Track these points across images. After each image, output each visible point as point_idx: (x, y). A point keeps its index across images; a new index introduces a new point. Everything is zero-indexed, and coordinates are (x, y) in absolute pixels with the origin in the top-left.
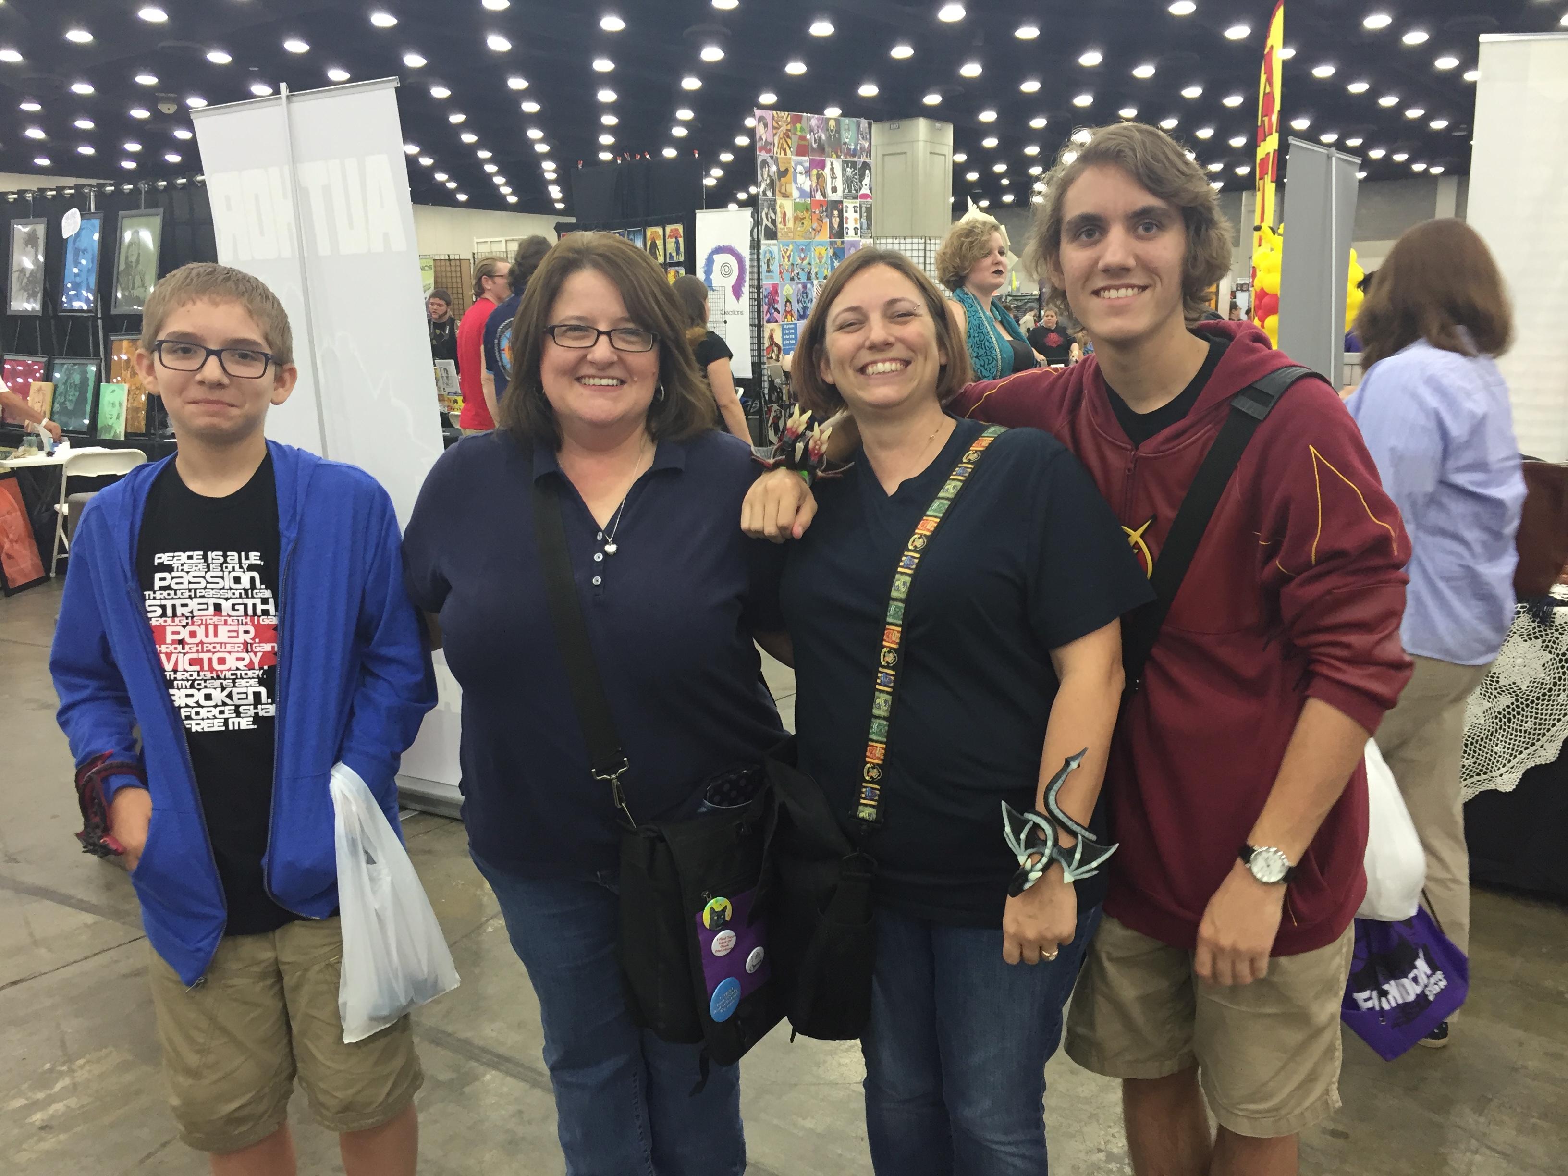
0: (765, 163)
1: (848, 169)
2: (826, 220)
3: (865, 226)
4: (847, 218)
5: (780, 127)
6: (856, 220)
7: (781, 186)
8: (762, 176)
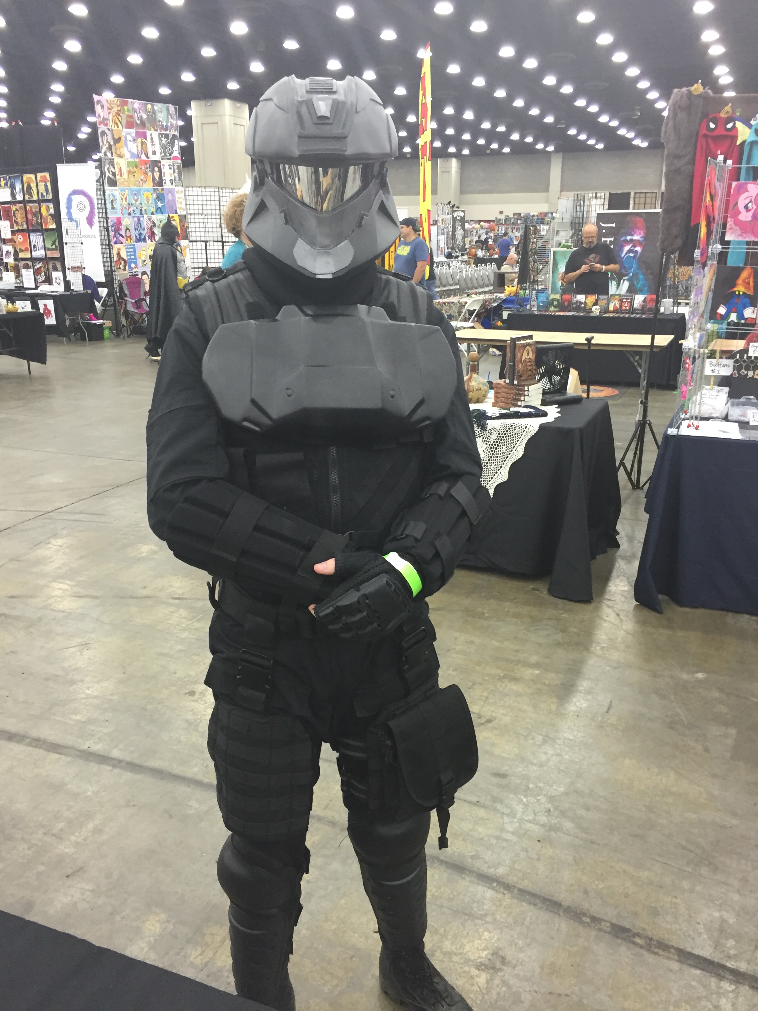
0: (103, 133)
1: (163, 139)
2: (150, 174)
3: (177, 178)
4: (164, 173)
5: (113, 108)
6: (171, 175)
7: (116, 150)
8: (103, 142)
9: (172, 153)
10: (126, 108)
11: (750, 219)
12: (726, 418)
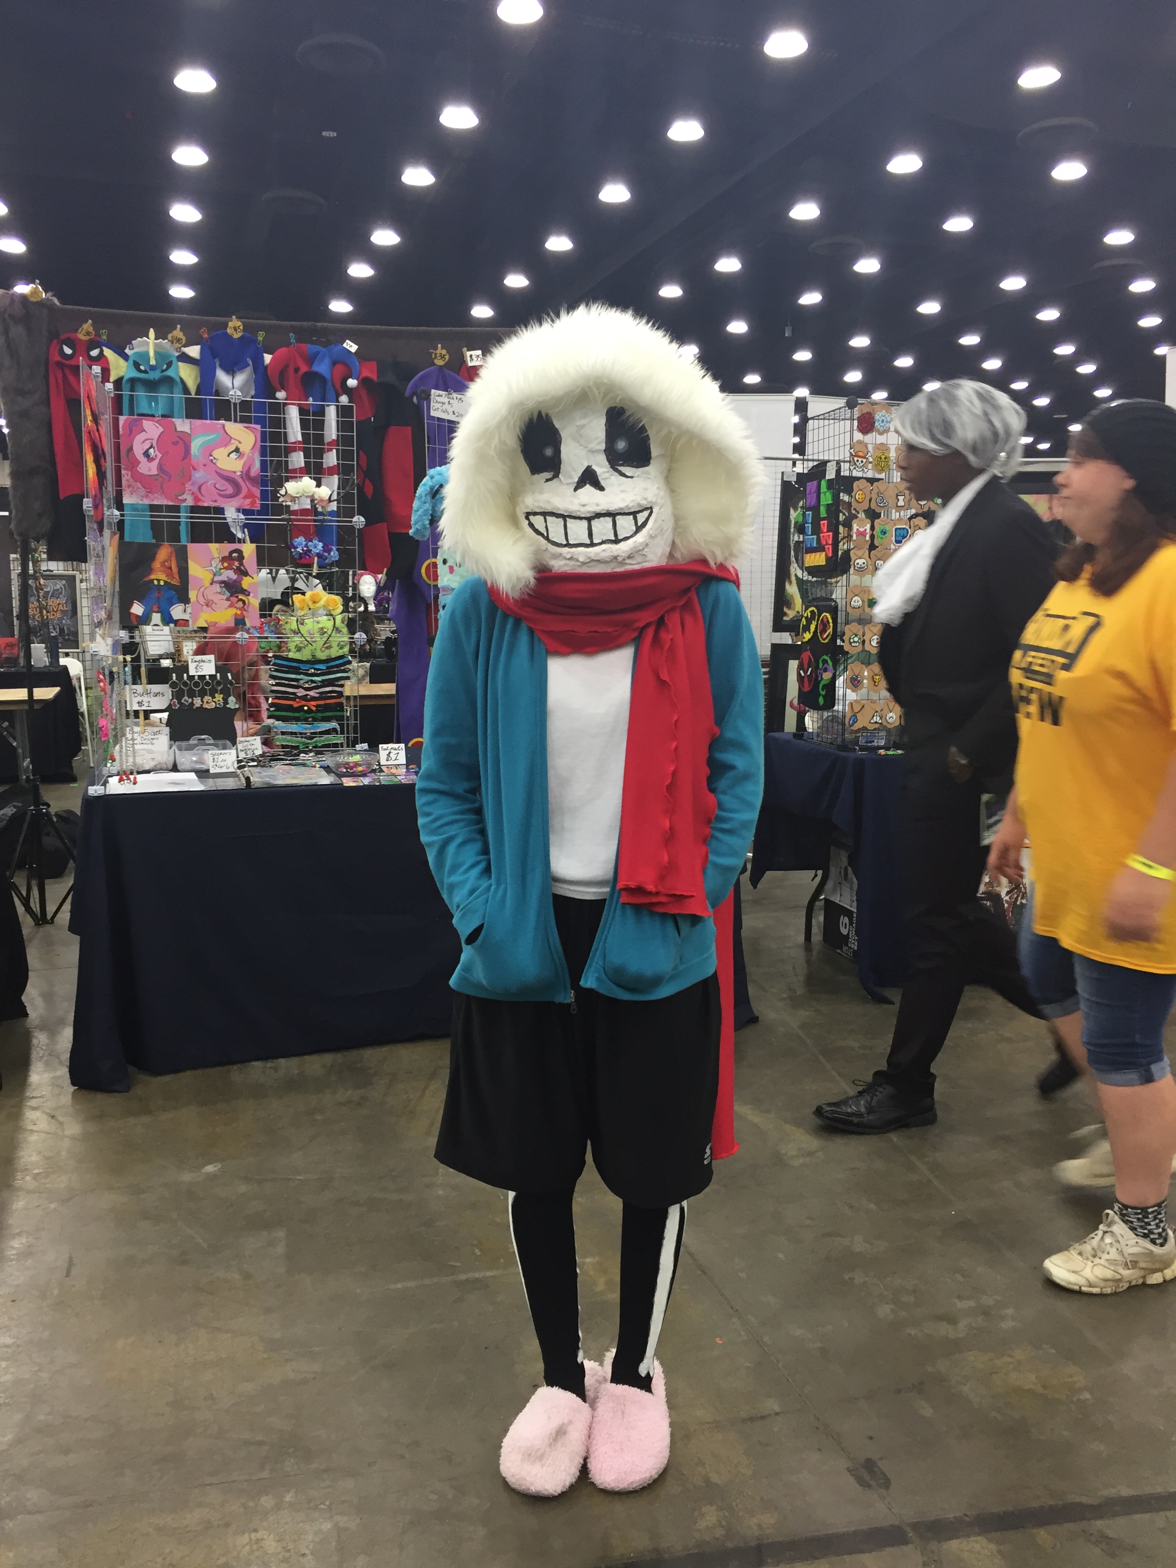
11: (154, 471)
12: (175, 768)
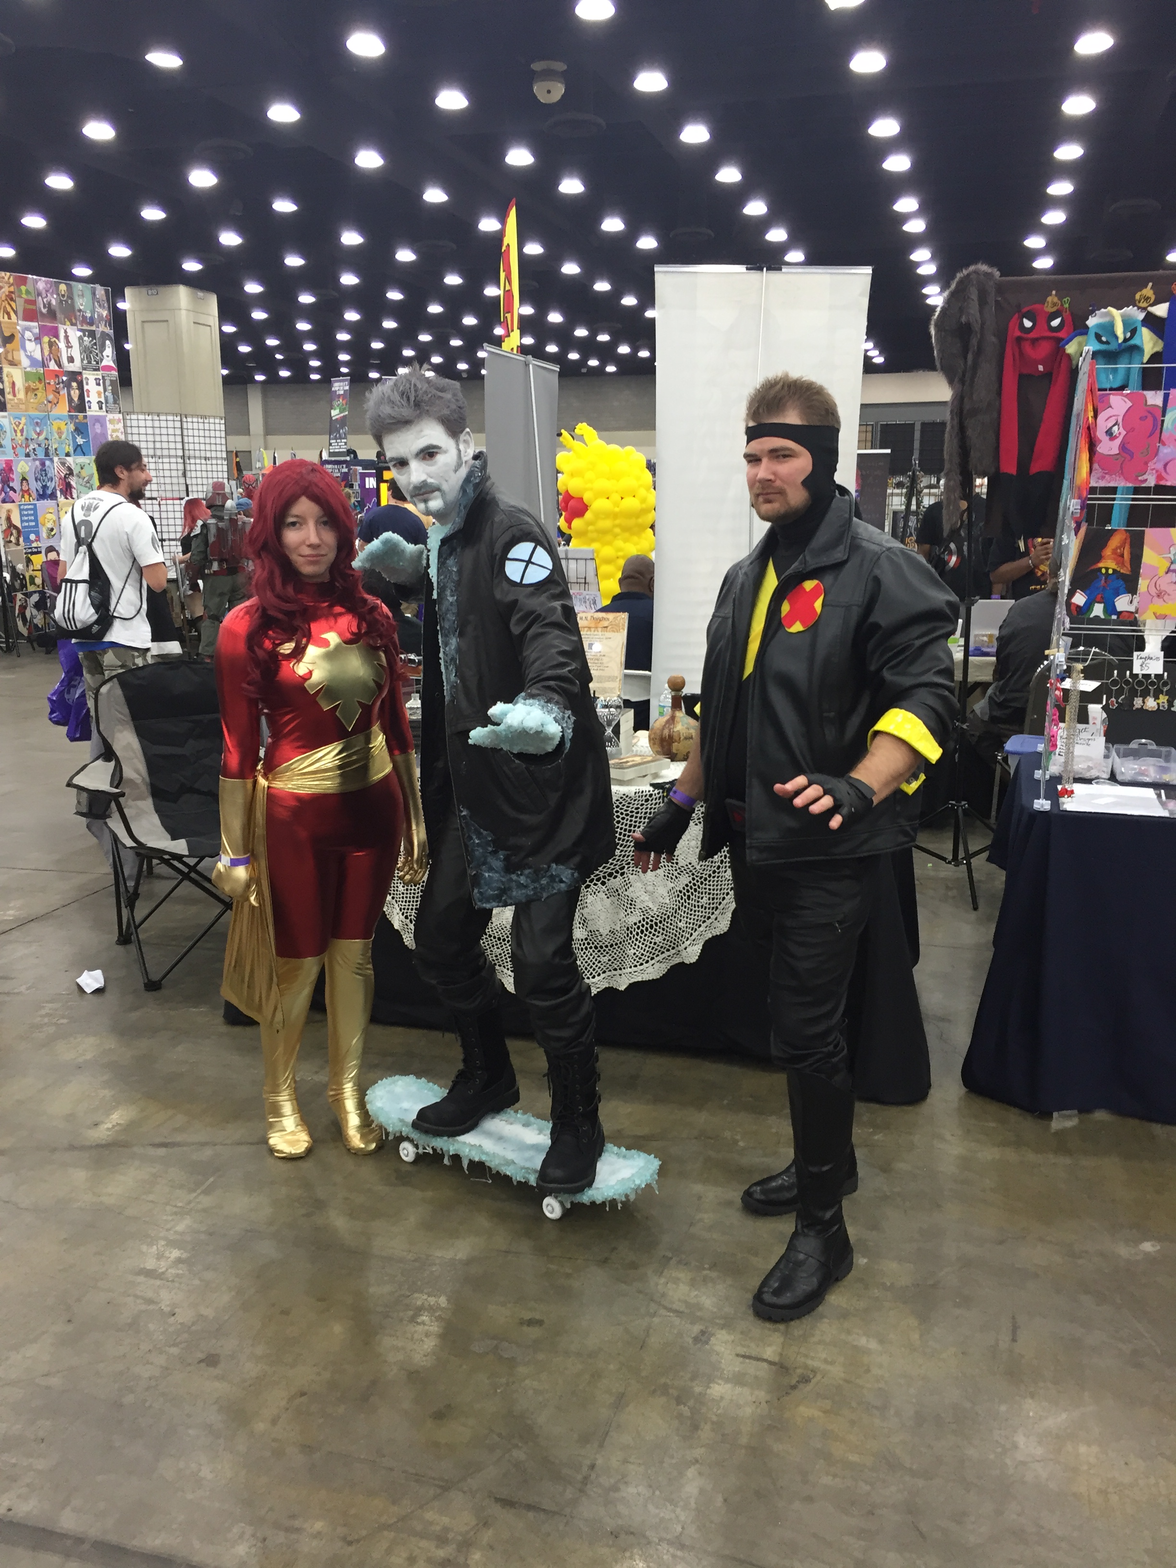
2: (64, 392)
5: (2, 288)
7: (6, 353)
9: (102, 360)
10: (23, 288)
11: (1115, 451)
